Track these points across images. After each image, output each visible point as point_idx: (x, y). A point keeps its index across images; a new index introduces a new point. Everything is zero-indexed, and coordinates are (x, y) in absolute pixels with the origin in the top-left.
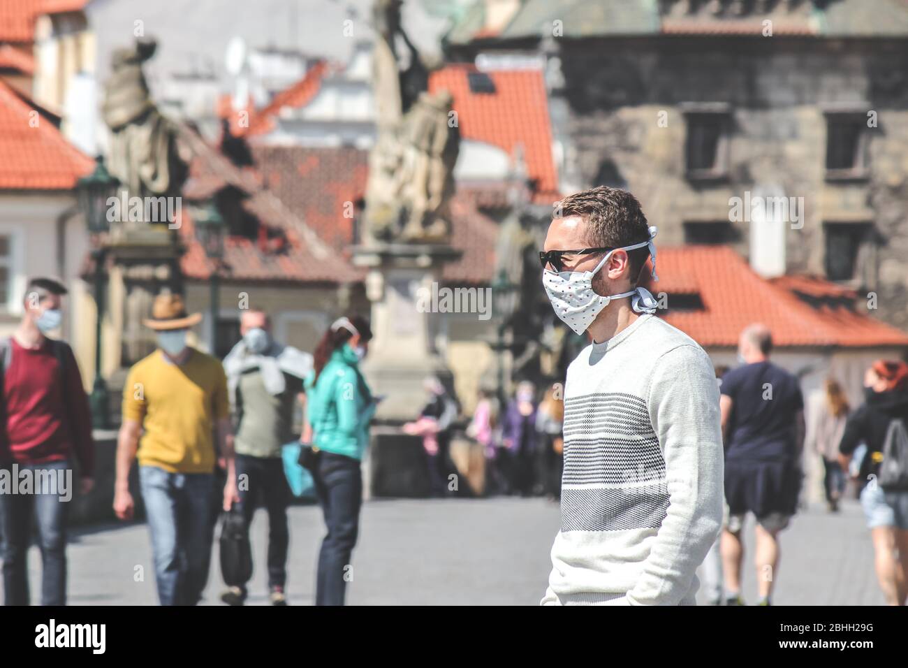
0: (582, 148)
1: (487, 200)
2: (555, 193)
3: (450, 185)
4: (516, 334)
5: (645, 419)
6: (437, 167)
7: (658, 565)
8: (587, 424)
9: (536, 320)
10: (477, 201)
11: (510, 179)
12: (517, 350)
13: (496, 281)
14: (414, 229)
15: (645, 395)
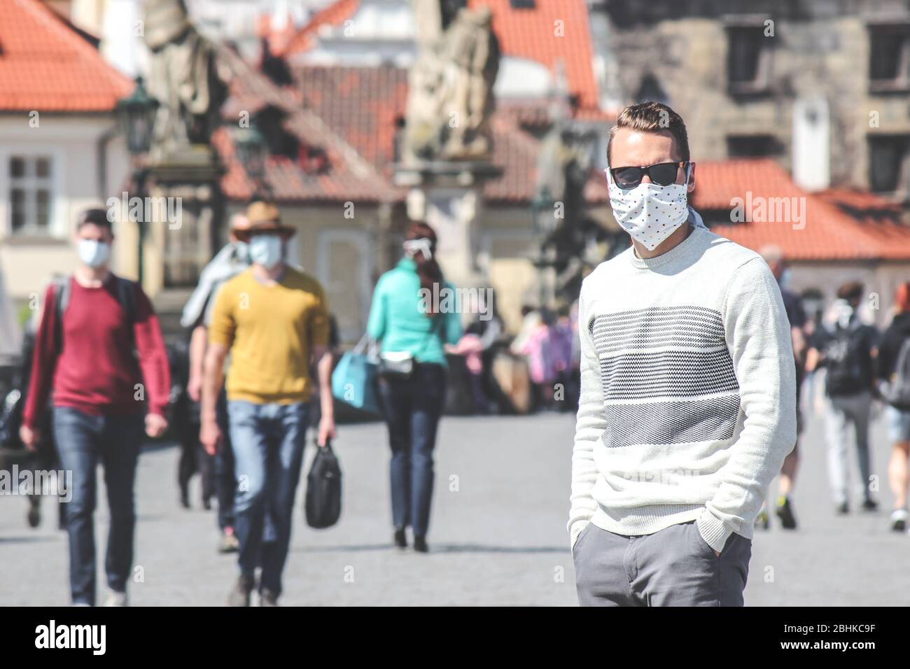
0: (623, 63)
1: (529, 116)
2: (595, 108)
3: (490, 102)
4: (559, 250)
5: (719, 331)
6: (478, 84)
7: (742, 475)
8: (640, 339)
9: (579, 236)
10: (519, 118)
11: (551, 96)
12: (560, 267)
13: (538, 198)
14: (455, 146)
15: (720, 307)
